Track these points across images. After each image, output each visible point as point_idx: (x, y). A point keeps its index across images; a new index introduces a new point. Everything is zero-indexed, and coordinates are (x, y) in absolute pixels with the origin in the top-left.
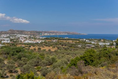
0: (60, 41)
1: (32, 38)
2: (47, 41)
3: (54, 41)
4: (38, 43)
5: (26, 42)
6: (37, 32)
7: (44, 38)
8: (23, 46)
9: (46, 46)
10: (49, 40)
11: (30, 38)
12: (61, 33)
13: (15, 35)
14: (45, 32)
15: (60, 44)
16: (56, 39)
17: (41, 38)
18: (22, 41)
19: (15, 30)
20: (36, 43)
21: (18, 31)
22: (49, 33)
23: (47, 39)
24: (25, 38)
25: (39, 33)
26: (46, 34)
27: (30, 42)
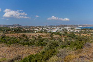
0: (91, 30)
1: (73, 29)
2: (82, 30)
3: (87, 31)
4: (77, 32)
5: (71, 31)
6: (74, 25)
7: (79, 29)
8: (70, 33)
9: (83, 33)
10: (84, 30)
11: (71, 29)
12: (90, 25)
13: (63, 27)
14: (80, 25)
15: (92, 32)
16: (87, 29)
17: (78, 29)
18: (68, 30)
19: (63, 25)
20: (76, 32)
21: (64, 25)
22: (82, 26)
23: (82, 29)
24: (69, 29)
25: (76, 26)
26: (80, 26)
27: (73, 31)
